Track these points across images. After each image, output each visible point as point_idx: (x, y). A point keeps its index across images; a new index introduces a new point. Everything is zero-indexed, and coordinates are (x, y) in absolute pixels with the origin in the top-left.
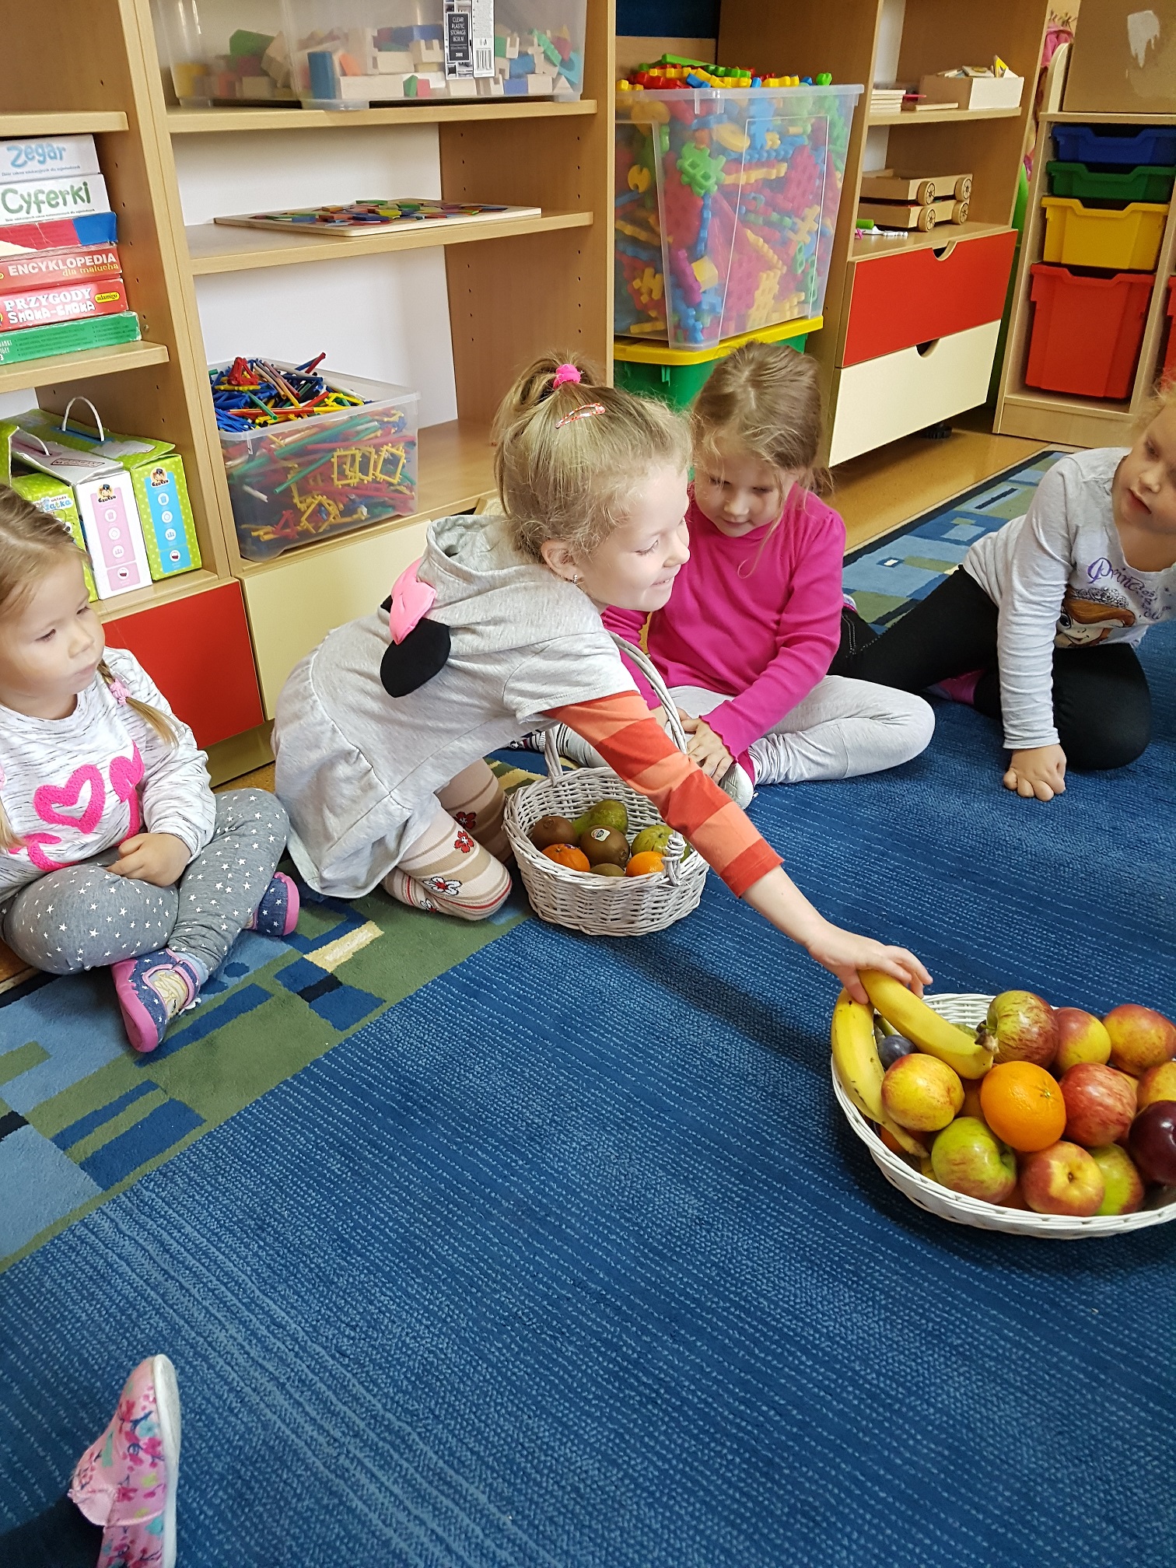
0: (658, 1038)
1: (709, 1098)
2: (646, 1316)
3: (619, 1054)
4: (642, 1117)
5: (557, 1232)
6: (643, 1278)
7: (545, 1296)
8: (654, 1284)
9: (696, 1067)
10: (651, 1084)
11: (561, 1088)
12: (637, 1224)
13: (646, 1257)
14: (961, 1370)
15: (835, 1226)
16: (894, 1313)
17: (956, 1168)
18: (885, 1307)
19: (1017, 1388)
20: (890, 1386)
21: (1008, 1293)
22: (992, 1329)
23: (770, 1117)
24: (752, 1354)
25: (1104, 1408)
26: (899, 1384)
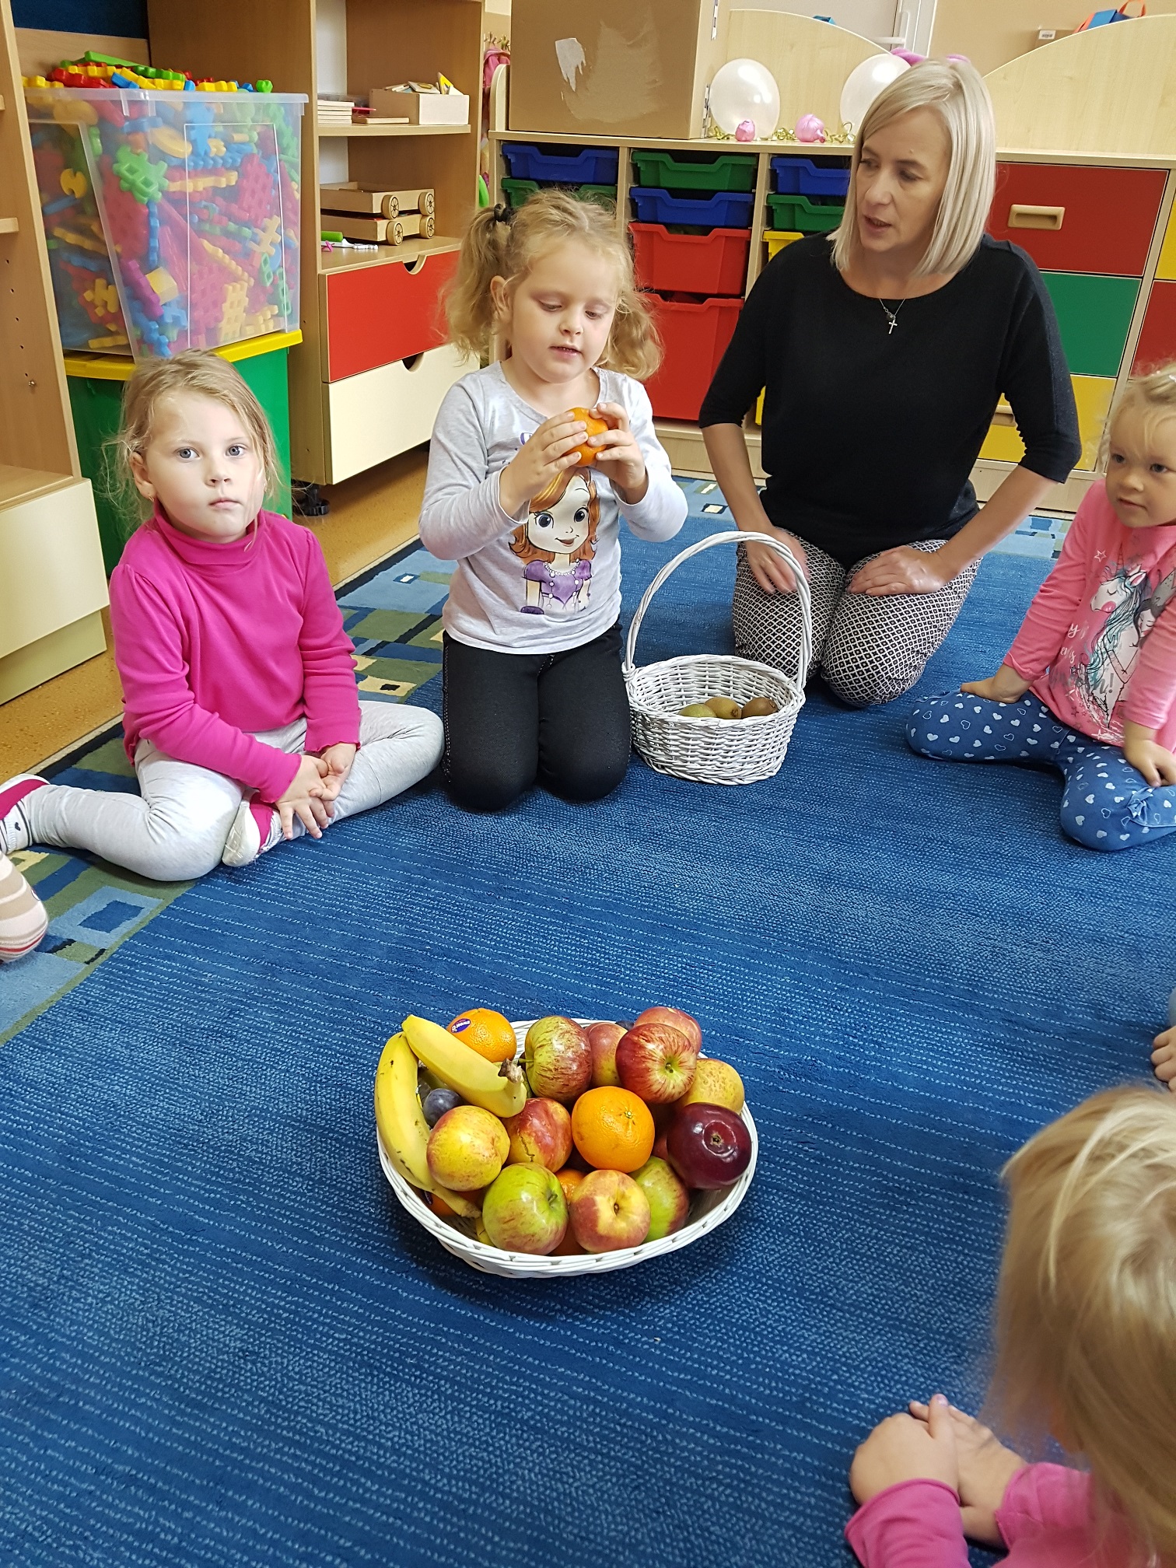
0: (186, 1145)
1: (248, 1203)
2: (187, 1487)
3: (140, 1177)
4: (171, 1247)
5: (73, 1413)
6: (180, 1439)
7: (61, 1498)
8: (195, 1445)
9: (232, 1170)
10: (179, 1204)
11: (69, 1235)
12: (170, 1377)
13: (182, 1413)
14: (534, 1447)
15: (393, 1317)
16: (460, 1401)
17: (505, 1226)
18: (452, 1398)
19: (591, 1450)
20: (463, 1487)
21: (573, 1344)
22: (562, 1390)
23: (317, 1208)
24: (310, 1496)
25: (675, 1446)
26: (472, 1483)
